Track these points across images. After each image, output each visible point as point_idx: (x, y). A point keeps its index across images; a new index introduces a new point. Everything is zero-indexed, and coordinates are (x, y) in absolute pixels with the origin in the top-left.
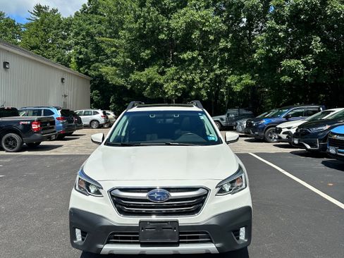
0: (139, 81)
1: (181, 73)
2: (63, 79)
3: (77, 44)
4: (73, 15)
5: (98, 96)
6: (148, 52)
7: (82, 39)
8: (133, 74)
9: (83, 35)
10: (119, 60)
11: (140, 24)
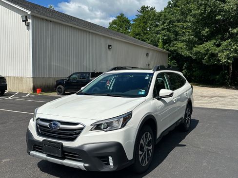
0: (200, 52)
1: (233, 44)
2: (147, 54)
3: (163, 29)
4: (163, 10)
5: (175, 65)
6: (207, 30)
7: (167, 26)
8: (195, 47)
9: (167, 23)
10: (186, 38)
11: (201, 10)
